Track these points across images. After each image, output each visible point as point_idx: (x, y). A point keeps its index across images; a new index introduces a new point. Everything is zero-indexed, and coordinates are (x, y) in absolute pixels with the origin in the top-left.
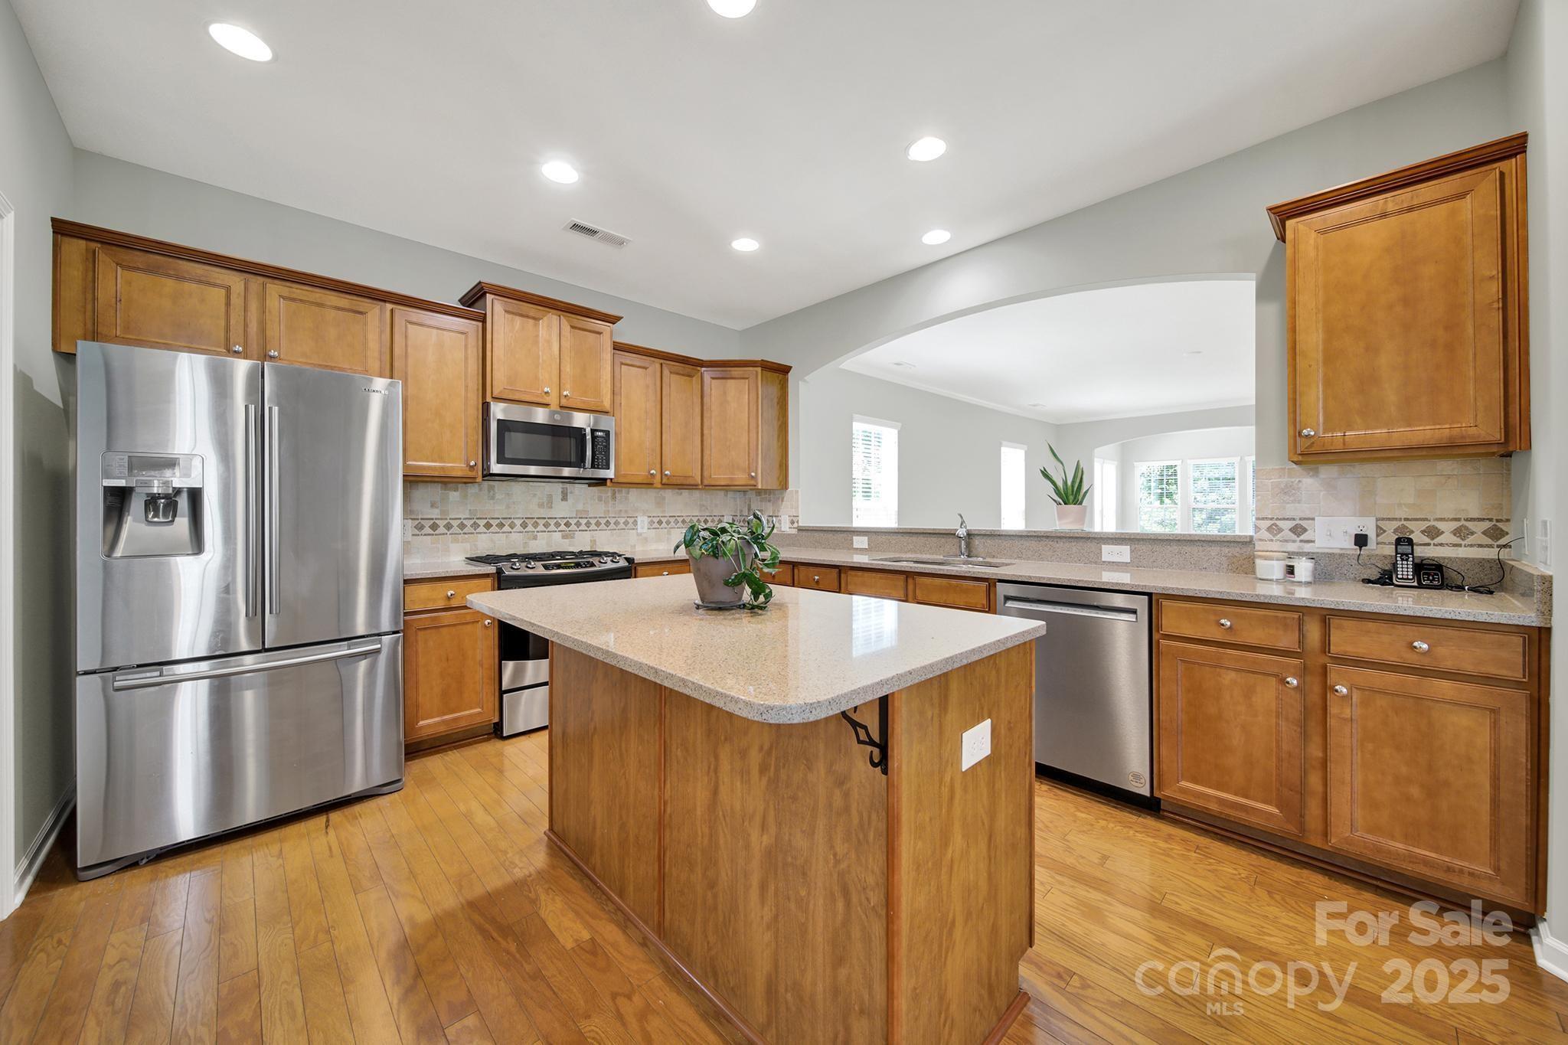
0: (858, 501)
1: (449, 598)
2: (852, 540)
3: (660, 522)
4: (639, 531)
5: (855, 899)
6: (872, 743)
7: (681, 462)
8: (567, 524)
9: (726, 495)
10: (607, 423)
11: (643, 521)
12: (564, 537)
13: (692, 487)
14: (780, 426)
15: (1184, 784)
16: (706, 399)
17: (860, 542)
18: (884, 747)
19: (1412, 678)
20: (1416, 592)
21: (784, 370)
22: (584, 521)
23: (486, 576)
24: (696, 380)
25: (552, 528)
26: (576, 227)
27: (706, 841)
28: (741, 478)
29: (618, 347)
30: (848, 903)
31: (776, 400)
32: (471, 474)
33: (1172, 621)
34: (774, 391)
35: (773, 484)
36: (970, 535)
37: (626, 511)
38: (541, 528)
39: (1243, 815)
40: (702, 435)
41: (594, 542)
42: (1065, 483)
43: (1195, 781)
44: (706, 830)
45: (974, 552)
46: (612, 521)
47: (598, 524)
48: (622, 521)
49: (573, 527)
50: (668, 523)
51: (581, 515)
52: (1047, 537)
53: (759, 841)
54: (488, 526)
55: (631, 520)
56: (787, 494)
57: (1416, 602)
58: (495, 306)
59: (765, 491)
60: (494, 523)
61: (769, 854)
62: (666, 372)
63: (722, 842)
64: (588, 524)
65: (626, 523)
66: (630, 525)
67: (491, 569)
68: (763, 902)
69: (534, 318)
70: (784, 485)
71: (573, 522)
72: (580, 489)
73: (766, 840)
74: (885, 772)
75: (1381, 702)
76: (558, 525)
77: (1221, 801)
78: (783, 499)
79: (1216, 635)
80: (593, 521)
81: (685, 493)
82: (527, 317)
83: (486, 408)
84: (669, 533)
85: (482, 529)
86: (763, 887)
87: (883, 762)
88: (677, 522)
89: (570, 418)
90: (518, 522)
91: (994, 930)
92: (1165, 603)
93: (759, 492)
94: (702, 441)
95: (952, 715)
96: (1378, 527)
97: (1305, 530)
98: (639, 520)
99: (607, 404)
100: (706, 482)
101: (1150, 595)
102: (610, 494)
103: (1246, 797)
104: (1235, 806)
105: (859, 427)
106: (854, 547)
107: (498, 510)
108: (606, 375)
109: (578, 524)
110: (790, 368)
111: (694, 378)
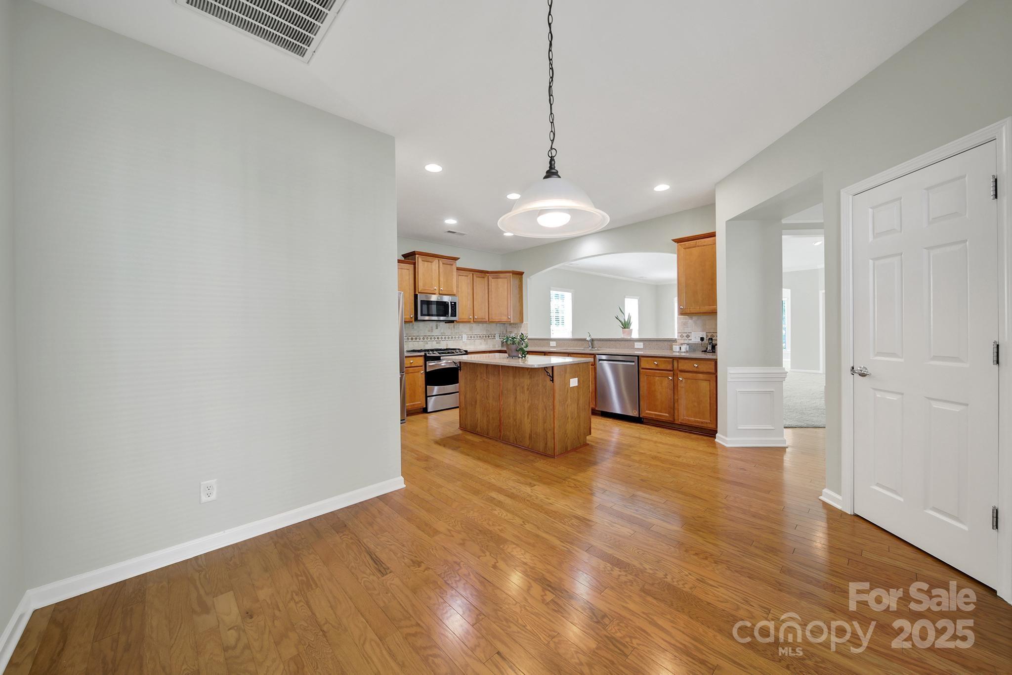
0: (553, 327)
1: (411, 363)
2: (550, 343)
3: (471, 337)
4: (464, 341)
5: (547, 409)
6: (550, 376)
7: (481, 313)
8: (438, 338)
9: (496, 325)
10: (455, 299)
11: (465, 336)
12: (437, 343)
13: (485, 322)
14: (519, 297)
15: (647, 411)
16: (490, 287)
17: (553, 344)
18: (553, 377)
19: (694, 374)
20: (711, 354)
21: (520, 274)
22: (443, 337)
23: (421, 356)
24: (486, 279)
25: (433, 339)
26: (449, 232)
27: (513, 411)
28: (504, 319)
29: (458, 269)
30: (546, 411)
31: (518, 286)
32: (411, 320)
33: (644, 364)
34: (517, 282)
35: (517, 321)
36: (592, 340)
37: (459, 333)
38: (429, 339)
39: (661, 418)
40: (488, 301)
41: (447, 345)
42: (625, 320)
43: (650, 410)
44: (514, 408)
45: (594, 346)
46: (454, 337)
47: (449, 338)
48: (457, 336)
49: (440, 339)
50: (474, 337)
51: (443, 334)
52: (618, 340)
53: (527, 405)
54: (412, 339)
55: (460, 336)
56: (523, 325)
57: (690, 354)
58: (419, 260)
59: (513, 324)
60: (414, 338)
61: (529, 407)
62: (475, 277)
63: (518, 409)
64: (445, 338)
65: (459, 338)
66: (460, 338)
67: (423, 354)
68: (528, 418)
69: (431, 262)
70: (522, 321)
71: (440, 337)
72: (442, 324)
73: (528, 405)
74: (553, 382)
75: (689, 381)
76: (435, 338)
77: (655, 415)
78: (521, 327)
79: (654, 367)
80: (447, 337)
81: (481, 325)
82: (429, 262)
83: (416, 296)
84: (474, 341)
85: (410, 340)
86: (528, 415)
87: (553, 381)
88: (477, 337)
89: (442, 298)
90: (422, 338)
91: (579, 425)
92: (642, 358)
93: (511, 324)
94: (488, 304)
95: (568, 375)
96: (707, 335)
97: (689, 336)
98: (463, 336)
99: (455, 292)
100: (490, 320)
101: (638, 356)
102: (452, 326)
103: (661, 412)
104: (658, 415)
105: (553, 293)
106: (551, 345)
107: (415, 333)
108: (455, 281)
109: (442, 338)
110: (524, 273)
111: (485, 279)
